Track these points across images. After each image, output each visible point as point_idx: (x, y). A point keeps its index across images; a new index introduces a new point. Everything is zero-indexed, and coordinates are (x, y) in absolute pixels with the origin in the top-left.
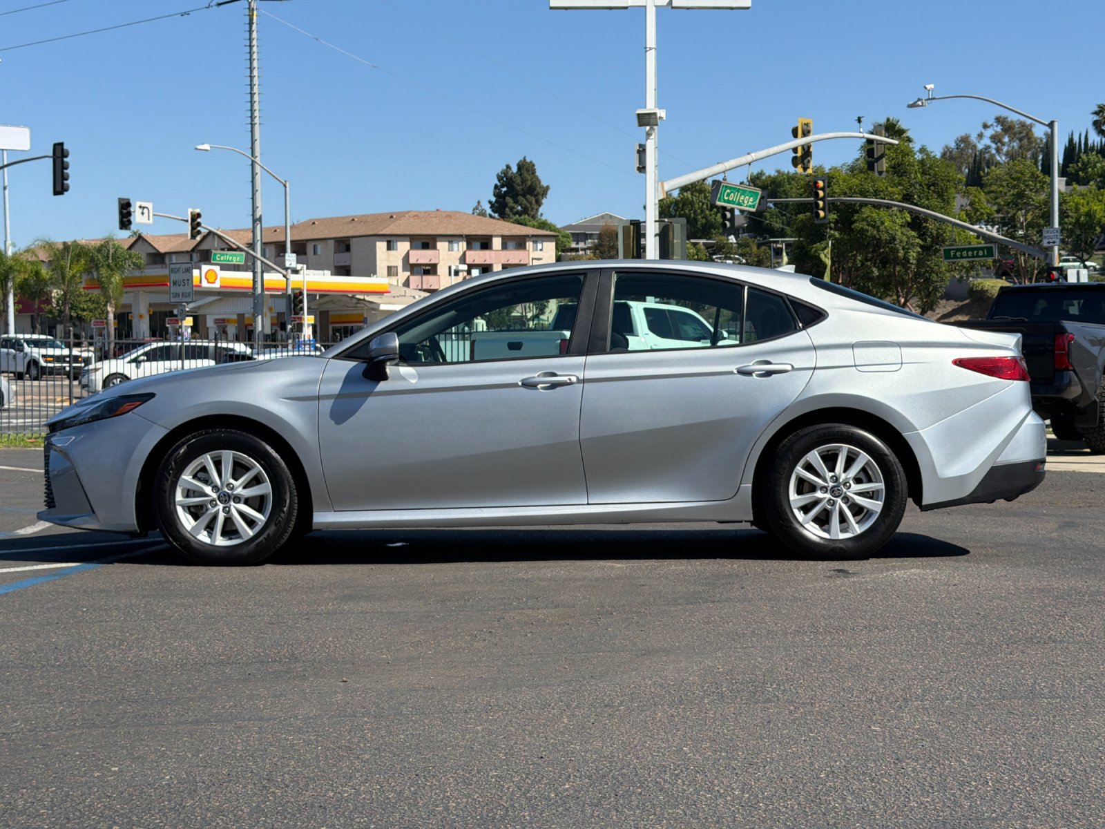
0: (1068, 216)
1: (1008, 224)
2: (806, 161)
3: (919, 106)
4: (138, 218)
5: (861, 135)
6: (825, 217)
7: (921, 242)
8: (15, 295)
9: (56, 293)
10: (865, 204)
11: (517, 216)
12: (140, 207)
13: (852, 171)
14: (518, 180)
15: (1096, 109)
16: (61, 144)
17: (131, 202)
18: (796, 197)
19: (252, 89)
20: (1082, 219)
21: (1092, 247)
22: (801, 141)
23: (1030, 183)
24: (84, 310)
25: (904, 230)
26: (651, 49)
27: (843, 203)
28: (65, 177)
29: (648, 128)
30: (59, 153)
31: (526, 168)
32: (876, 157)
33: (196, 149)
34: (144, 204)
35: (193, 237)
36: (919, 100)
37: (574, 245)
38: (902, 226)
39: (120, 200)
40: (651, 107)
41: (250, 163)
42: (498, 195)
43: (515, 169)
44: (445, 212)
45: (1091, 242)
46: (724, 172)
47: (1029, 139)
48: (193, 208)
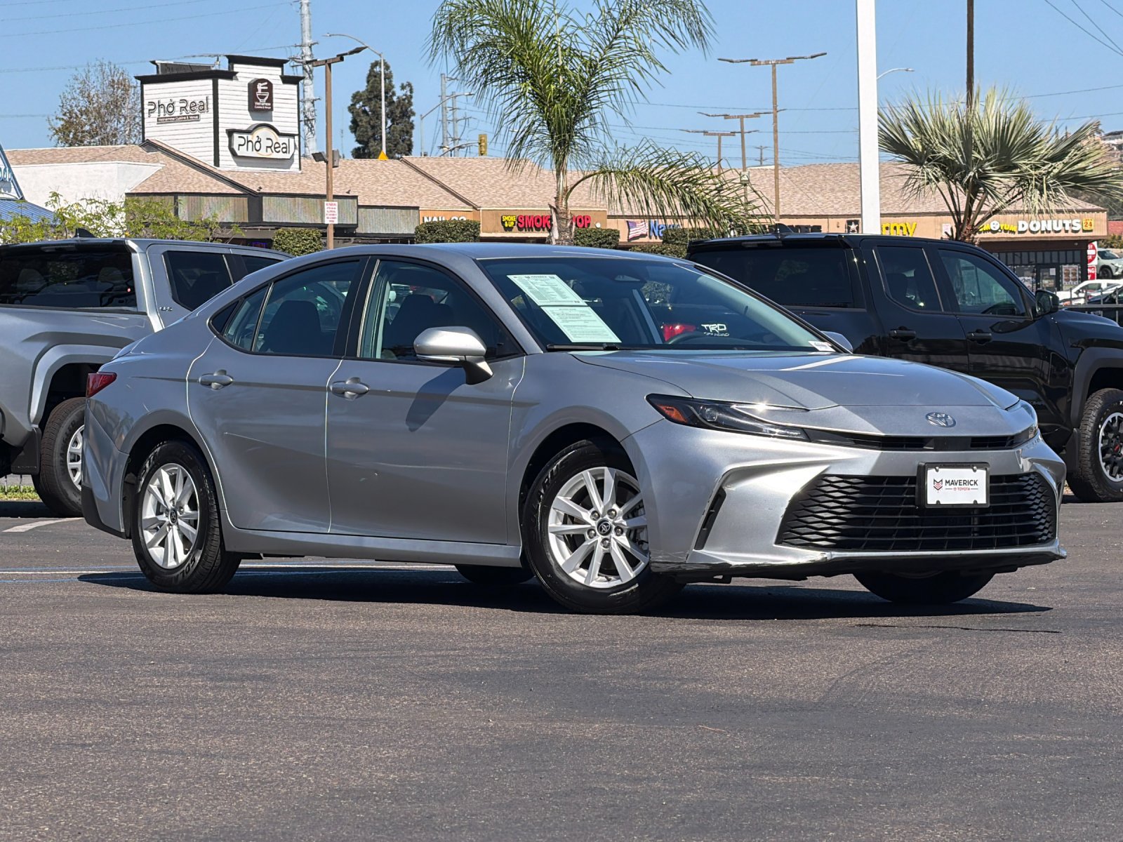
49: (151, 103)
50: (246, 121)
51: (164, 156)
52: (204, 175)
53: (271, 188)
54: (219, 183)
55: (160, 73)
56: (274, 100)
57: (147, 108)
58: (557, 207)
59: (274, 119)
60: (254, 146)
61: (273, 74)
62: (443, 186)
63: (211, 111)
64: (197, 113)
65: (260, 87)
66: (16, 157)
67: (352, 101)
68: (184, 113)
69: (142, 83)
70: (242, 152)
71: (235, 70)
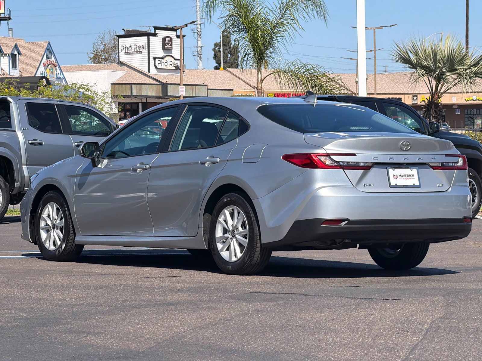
49: (122, 46)
50: (161, 54)
51: (127, 68)
52: (144, 76)
53: (171, 81)
54: (150, 79)
55: (126, 34)
56: (173, 45)
57: (120, 48)
58: (258, 87)
59: (173, 53)
60: (164, 64)
61: (172, 34)
62: (244, 81)
63: (147, 49)
64: (141, 50)
65: (167, 39)
66: (66, 68)
67: (214, 46)
68: (136, 51)
69: (119, 38)
70: (159, 66)
71: (157, 33)
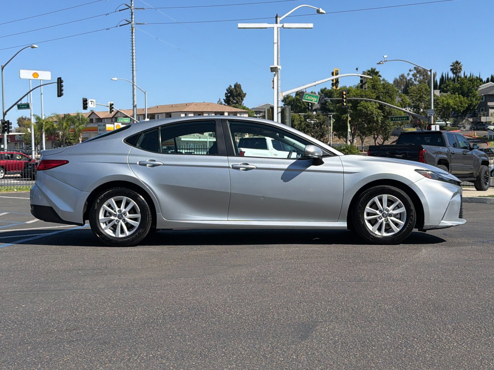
0: (439, 105)
1: (417, 107)
2: (337, 85)
3: (381, 64)
4: (90, 105)
5: (357, 75)
6: (346, 105)
7: (383, 114)
8: (45, 134)
9: (61, 133)
10: (362, 100)
11: (234, 104)
12: (91, 101)
13: (357, 88)
14: (235, 91)
15: (452, 64)
16: (60, 78)
17: (88, 99)
18: (336, 98)
19: (133, 57)
20: (445, 106)
21: (449, 117)
22: (335, 77)
23: (425, 92)
24: (71, 140)
25: (377, 110)
26: (276, 43)
27: (354, 100)
28: (62, 90)
29: (275, 73)
30: (60, 81)
31: (237, 86)
32: (363, 83)
33: (112, 80)
34: (92, 100)
35: (111, 112)
36: (381, 61)
37: (255, 115)
38: (376, 108)
39: (83, 99)
40: (275, 65)
41: (132, 85)
42: (227, 97)
43: (233, 87)
44: (207, 103)
45: (449, 114)
46: (305, 89)
47: (427, 75)
48: (111, 102)
